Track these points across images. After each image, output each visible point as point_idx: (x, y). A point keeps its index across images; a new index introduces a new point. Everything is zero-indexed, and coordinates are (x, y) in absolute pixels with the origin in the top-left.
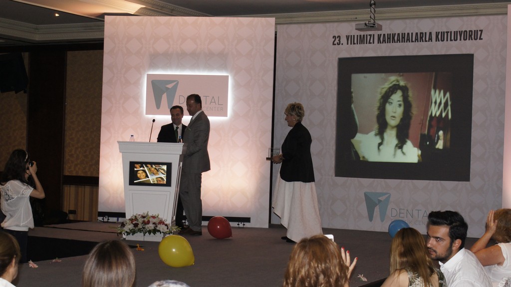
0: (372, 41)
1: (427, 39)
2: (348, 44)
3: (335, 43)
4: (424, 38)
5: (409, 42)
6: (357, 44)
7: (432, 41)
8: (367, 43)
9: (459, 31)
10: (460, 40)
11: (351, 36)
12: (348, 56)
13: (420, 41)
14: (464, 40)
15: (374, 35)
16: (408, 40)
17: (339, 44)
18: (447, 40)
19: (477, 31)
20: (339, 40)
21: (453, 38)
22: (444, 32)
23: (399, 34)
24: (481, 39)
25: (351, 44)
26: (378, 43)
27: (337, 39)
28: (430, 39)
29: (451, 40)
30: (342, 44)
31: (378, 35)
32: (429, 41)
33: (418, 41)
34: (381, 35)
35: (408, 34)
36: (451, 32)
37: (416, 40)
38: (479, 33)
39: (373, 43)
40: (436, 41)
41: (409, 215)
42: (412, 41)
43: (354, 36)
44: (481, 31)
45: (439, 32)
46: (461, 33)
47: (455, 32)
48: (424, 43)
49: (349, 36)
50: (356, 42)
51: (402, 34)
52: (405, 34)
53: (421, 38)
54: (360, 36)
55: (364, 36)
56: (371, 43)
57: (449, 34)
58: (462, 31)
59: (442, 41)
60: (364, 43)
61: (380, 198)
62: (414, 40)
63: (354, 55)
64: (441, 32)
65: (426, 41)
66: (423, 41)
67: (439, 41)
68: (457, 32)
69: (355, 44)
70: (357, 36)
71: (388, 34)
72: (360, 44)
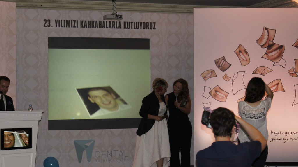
0: (76, 25)
1: (118, 26)
2: (56, 26)
3: (46, 25)
4: (115, 26)
5: (105, 28)
6: (64, 27)
7: (121, 28)
8: (72, 27)
9: (140, 23)
10: (141, 28)
11: (59, 20)
12: (57, 36)
13: (113, 28)
14: (144, 28)
15: (77, 21)
16: (104, 26)
17: (49, 26)
18: (132, 28)
19: (152, 23)
20: (49, 23)
21: (136, 27)
22: (129, 22)
23: (96, 22)
24: (154, 29)
25: (59, 27)
26: (81, 27)
27: (48, 23)
28: (120, 27)
29: (134, 28)
30: (52, 26)
31: (81, 21)
32: (119, 28)
33: (111, 28)
34: (83, 21)
35: (104, 22)
36: (134, 23)
37: (110, 26)
38: (153, 24)
39: (77, 27)
40: (124, 28)
41: (109, 155)
42: (107, 28)
43: (61, 21)
44: (155, 23)
45: (126, 22)
46: (141, 23)
47: (137, 23)
48: (116, 29)
49: (57, 20)
50: (63, 25)
51: (99, 21)
52: (101, 21)
53: (113, 25)
54: (67, 21)
55: (69, 21)
56: (75, 27)
57: (133, 24)
58: (142, 23)
59: (128, 28)
60: (70, 27)
61: (87, 144)
62: (108, 26)
63: (62, 35)
64: (128, 22)
65: (117, 28)
66: (115, 28)
67: (126, 28)
68: (138, 23)
69: (62, 27)
70: (64, 21)
71: (88, 21)
72: (66, 27)
